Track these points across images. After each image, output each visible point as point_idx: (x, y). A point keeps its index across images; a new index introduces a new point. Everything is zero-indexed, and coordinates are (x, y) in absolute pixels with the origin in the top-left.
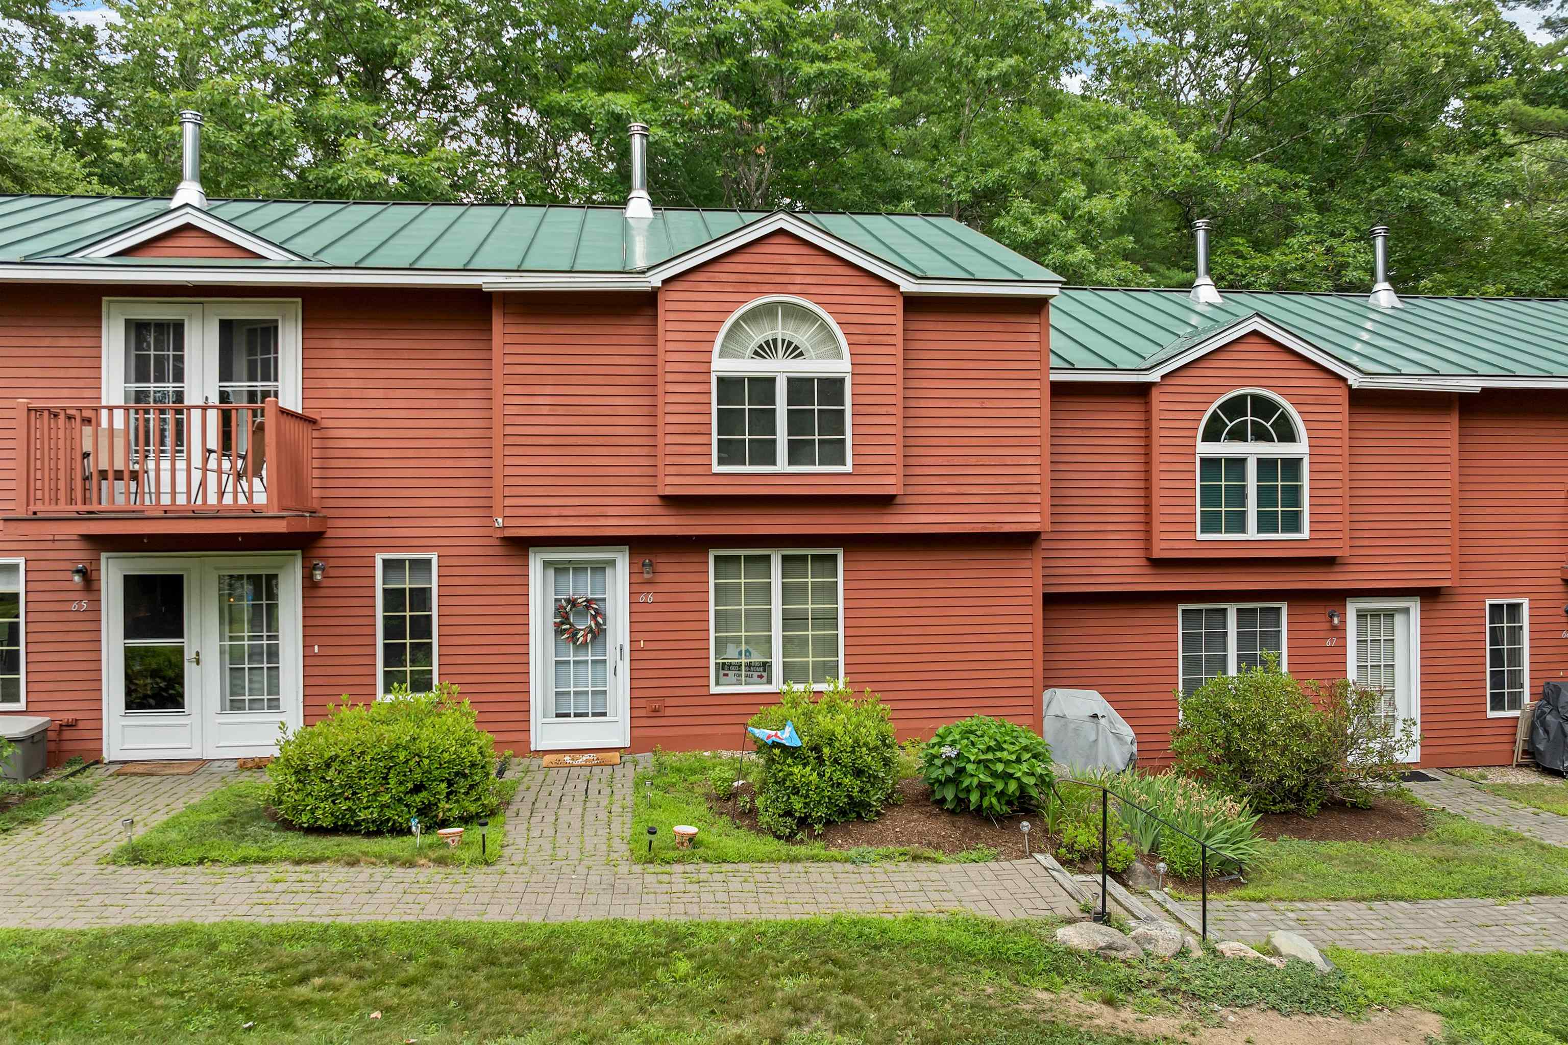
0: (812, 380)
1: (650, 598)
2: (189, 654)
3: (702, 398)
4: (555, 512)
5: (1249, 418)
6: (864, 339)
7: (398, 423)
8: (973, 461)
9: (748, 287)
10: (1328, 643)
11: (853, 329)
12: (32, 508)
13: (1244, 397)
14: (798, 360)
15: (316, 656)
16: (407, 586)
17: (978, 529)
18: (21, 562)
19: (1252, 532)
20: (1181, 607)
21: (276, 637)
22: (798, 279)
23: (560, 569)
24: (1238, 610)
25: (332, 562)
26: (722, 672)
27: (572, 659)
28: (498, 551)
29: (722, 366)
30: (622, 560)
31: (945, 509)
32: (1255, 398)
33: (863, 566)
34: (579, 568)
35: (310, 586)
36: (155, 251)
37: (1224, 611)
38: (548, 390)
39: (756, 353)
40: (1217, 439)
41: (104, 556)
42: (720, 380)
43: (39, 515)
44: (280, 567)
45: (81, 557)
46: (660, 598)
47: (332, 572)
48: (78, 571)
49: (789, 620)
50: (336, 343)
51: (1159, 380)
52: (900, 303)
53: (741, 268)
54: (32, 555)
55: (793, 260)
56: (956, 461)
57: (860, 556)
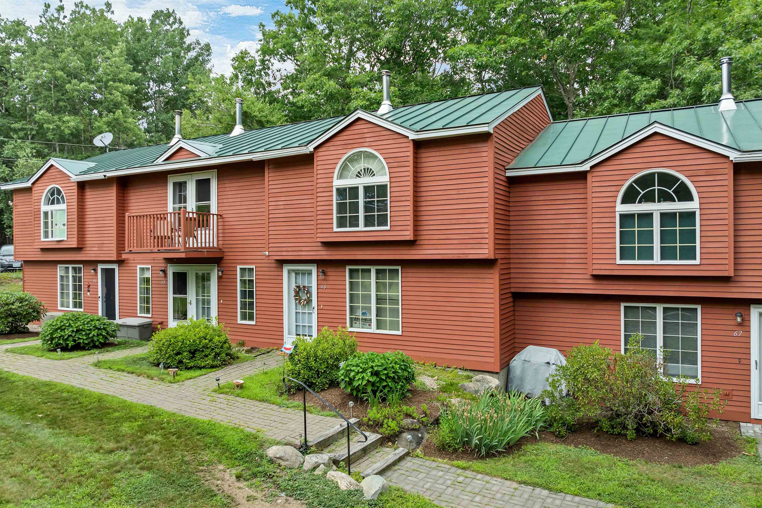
0: (374, 186)
1: (325, 287)
2: (188, 301)
3: (329, 198)
4: (285, 249)
5: (656, 188)
6: (395, 165)
7: (244, 215)
8: (453, 222)
9: (348, 146)
10: (735, 334)
11: (391, 160)
12: (130, 249)
13: (654, 174)
14: (374, 177)
15: (221, 304)
16: (247, 278)
17: (455, 257)
18: (150, 266)
19: (657, 260)
20: (623, 305)
21: (209, 296)
22: (368, 140)
23: (297, 273)
24: (664, 308)
25: (226, 269)
26: (354, 322)
27: (301, 311)
28: (274, 265)
29: (338, 183)
30: (314, 269)
31: (439, 247)
32: (660, 174)
33: (410, 275)
34: (304, 273)
35: (219, 278)
36: (175, 158)
37: (655, 308)
38: (283, 199)
39: (357, 176)
40: (633, 202)
41: (169, 265)
42: (338, 190)
43: (133, 251)
44: (211, 270)
45: (162, 265)
46: (329, 287)
47: (226, 273)
48: (161, 271)
49: (379, 300)
50: (227, 185)
51: (589, 169)
52: (411, 145)
53: (345, 138)
54: (153, 265)
55: (365, 131)
56: (445, 222)
57: (408, 270)
